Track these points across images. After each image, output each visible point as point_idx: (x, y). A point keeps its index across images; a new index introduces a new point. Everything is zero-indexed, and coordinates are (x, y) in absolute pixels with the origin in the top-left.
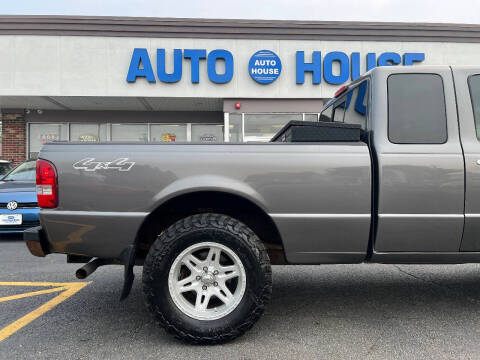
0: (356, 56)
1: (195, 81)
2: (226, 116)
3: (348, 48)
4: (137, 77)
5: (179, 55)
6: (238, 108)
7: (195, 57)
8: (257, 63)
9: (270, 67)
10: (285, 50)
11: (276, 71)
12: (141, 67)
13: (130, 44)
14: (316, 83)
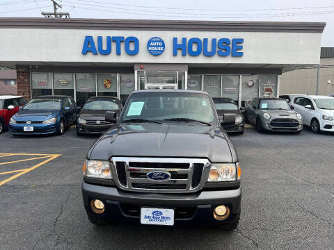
0: (206, 40)
1: (119, 53)
2: (136, 72)
3: (201, 35)
4: (88, 51)
5: (110, 40)
6: (142, 68)
7: (118, 40)
8: (152, 44)
9: (159, 46)
10: (167, 36)
11: (162, 49)
12: (89, 46)
13: (83, 33)
14: (184, 55)
